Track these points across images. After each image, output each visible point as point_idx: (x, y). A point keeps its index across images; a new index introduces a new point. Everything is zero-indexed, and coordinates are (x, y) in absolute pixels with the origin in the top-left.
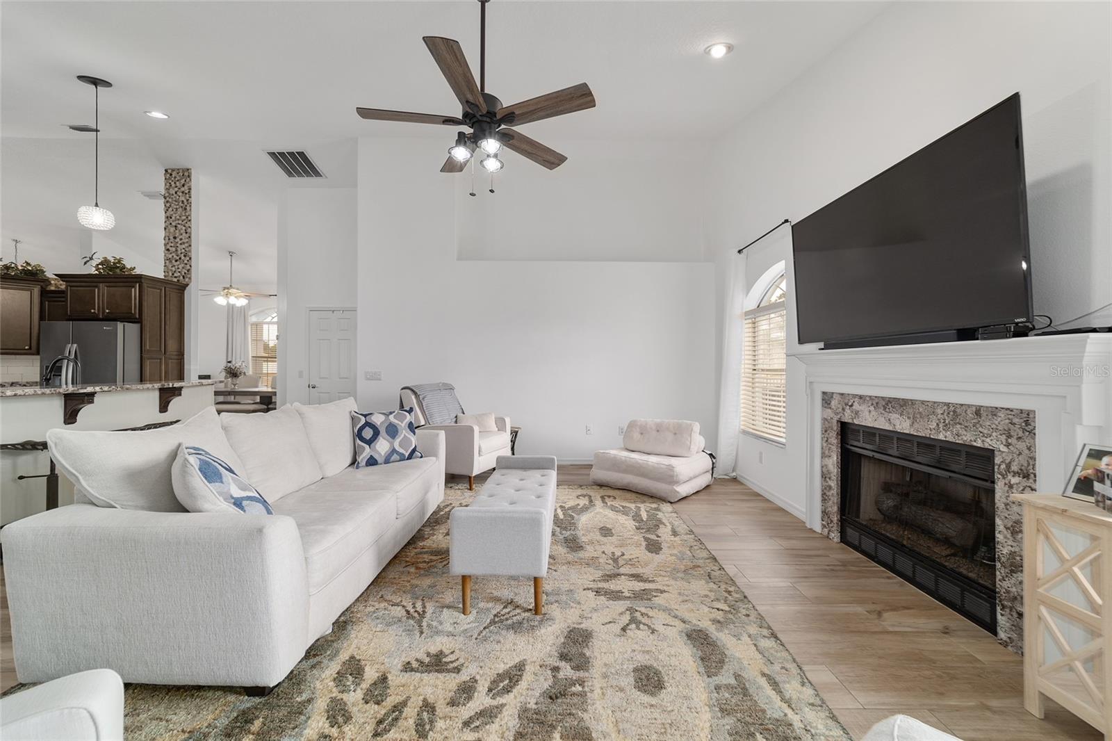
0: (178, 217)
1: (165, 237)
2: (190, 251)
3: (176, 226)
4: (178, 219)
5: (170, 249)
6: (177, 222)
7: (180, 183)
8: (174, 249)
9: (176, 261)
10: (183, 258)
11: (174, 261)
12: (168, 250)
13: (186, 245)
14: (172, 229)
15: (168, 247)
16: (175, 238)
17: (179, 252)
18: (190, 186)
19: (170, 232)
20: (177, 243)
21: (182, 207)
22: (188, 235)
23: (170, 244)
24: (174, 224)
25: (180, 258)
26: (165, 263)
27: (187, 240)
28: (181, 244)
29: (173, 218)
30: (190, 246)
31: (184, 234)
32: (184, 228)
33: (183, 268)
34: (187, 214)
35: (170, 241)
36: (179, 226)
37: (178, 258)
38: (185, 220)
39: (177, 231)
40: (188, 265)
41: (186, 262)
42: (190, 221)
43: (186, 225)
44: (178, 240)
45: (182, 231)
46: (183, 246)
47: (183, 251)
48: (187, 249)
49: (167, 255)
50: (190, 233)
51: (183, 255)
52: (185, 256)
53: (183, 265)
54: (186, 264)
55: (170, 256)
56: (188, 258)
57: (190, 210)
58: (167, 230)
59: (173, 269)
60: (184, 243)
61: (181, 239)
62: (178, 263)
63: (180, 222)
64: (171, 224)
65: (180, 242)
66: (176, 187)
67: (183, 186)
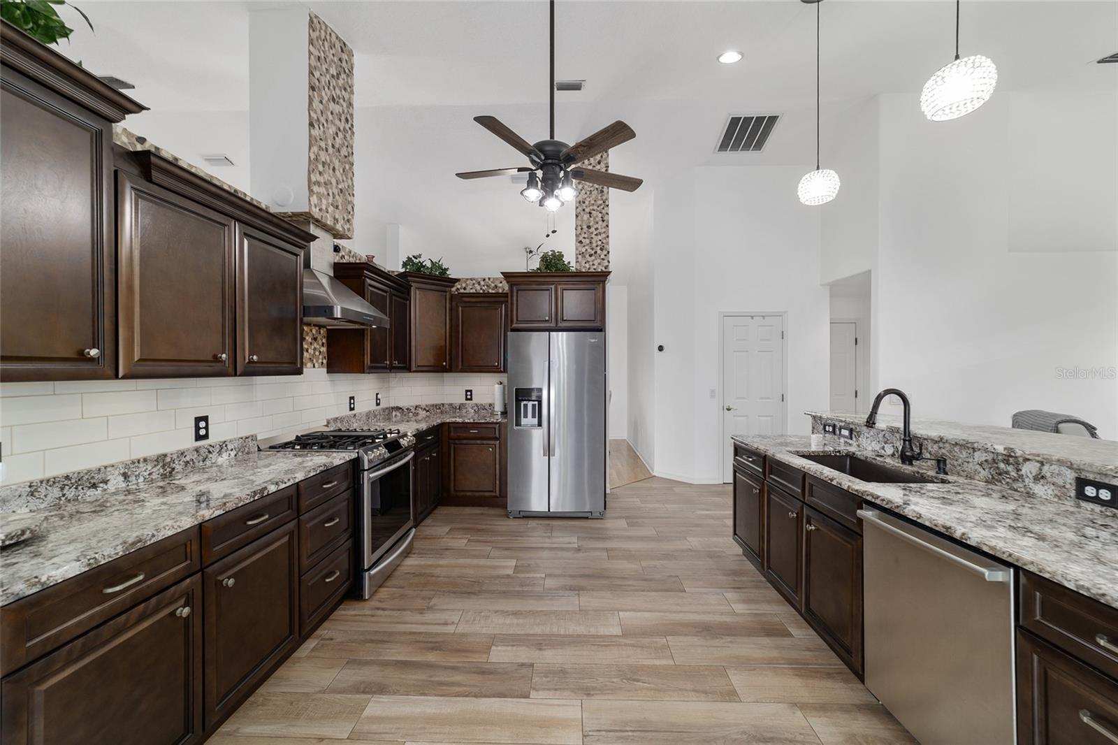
0: (593, 202)
1: (577, 226)
2: (608, 243)
3: (590, 213)
4: (593, 204)
5: (583, 240)
6: (591, 208)
7: (595, 160)
8: (588, 241)
9: (591, 256)
10: (599, 252)
11: (587, 256)
12: (581, 242)
13: (603, 236)
14: (586, 217)
15: (581, 238)
16: (589, 227)
17: (594, 245)
18: (607, 163)
19: (582, 221)
20: (592, 233)
21: (597, 189)
22: (605, 224)
23: (583, 235)
24: (587, 210)
25: (596, 252)
26: (577, 258)
27: (604, 230)
28: (596, 235)
29: (587, 203)
30: (608, 237)
31: (600, 223)
32: (600, 215)
33: (599, 264)
34: (604, 198)
35: (584, 231)
36: (593, 212)
37: (593, 252)
38: (601, 205)
39: (592, 219)
40: (606, 261)
41: (603, 256)
42: (608, 206)
43: (603, 211)
44: (592, 230)
45: (597, 219)
46: (600, 237)
47: (600, 243)
48: (604, 241)
49: (580, 249)
50: (608, 221)
51: (599, 248)
52: (601, 249)
53: (599, 261)
54: (603, 259)
55: (584, 250)
56: (605, 252)
57: (608, 192)
58: (579, 218)
59: (587, 265)
60: (600, 234)
61: (596, 229)
62: (593, 258)
63: (595, 208)
64: (584, 210)
65: (595, 233)
66: (590, 164)
67: (599, 163)
